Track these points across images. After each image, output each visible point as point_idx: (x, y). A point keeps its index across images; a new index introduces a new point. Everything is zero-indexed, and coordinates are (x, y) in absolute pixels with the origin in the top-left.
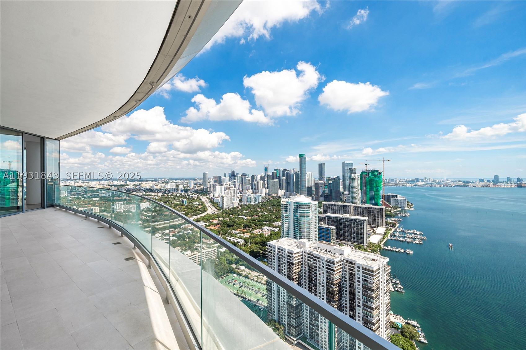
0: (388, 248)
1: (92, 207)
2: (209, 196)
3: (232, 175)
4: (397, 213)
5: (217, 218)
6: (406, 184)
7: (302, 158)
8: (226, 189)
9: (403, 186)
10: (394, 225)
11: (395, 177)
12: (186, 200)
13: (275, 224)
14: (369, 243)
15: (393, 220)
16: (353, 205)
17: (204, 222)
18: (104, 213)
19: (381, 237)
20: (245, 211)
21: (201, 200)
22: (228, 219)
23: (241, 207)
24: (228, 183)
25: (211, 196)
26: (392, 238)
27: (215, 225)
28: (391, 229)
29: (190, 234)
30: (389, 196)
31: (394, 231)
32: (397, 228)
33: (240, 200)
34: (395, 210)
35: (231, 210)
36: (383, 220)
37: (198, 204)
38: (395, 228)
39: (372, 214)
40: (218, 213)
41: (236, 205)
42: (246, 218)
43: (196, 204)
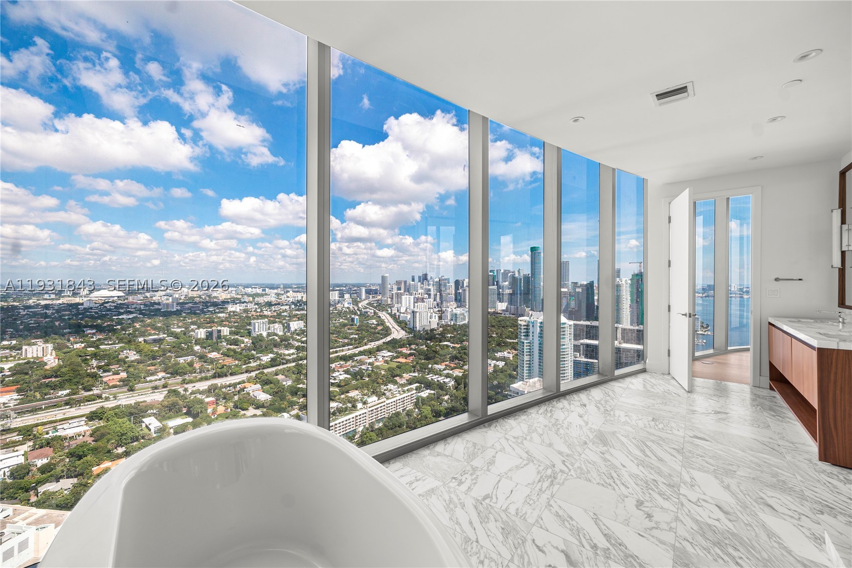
1: (219, 328)
2: (391, 311)
3: (423, 280)
5: (408, 346)
7: (535, 253)
8: (417, 300)
12: (357, 317)
13: (499, 355)
16: (620, 326)
17: (389, 351)
18: (236, 337)
20: (449, 335)
21: (380, 317)
22: (424, 346)
23: (441, 329)
24: (420, 291)
25: (395, 311)
27: (406, 356)
29: (370, 370)
33: (440, 318)
35: (427, 334)
37: (376, 323)
40: (408, 338)
41: (434, 326)
42: (452, 345)
43: (373, 324)
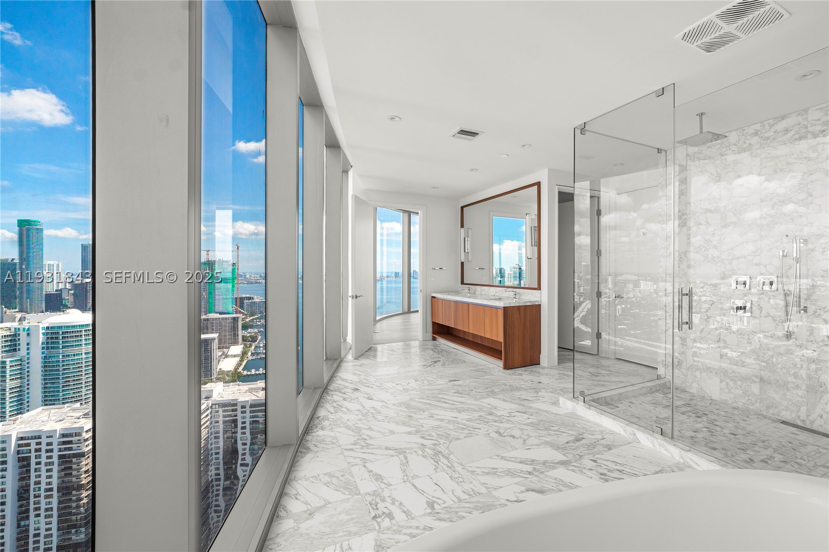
0: (251, 373)
4: (255, 321)
6: (261, 281)
9: (258, 283)
10: (254, 339)
11: (244, 271)
14: (221, 373)
15: (252, 331)
19: (238, 359)
26: (254, 358)
28: (251, 346)
30: (242, 299)
31: (256, 347)
32: (259, 341)
34: (252, 318)
36: (238, 334)
38: (256, 343)
39: (220, 327)
